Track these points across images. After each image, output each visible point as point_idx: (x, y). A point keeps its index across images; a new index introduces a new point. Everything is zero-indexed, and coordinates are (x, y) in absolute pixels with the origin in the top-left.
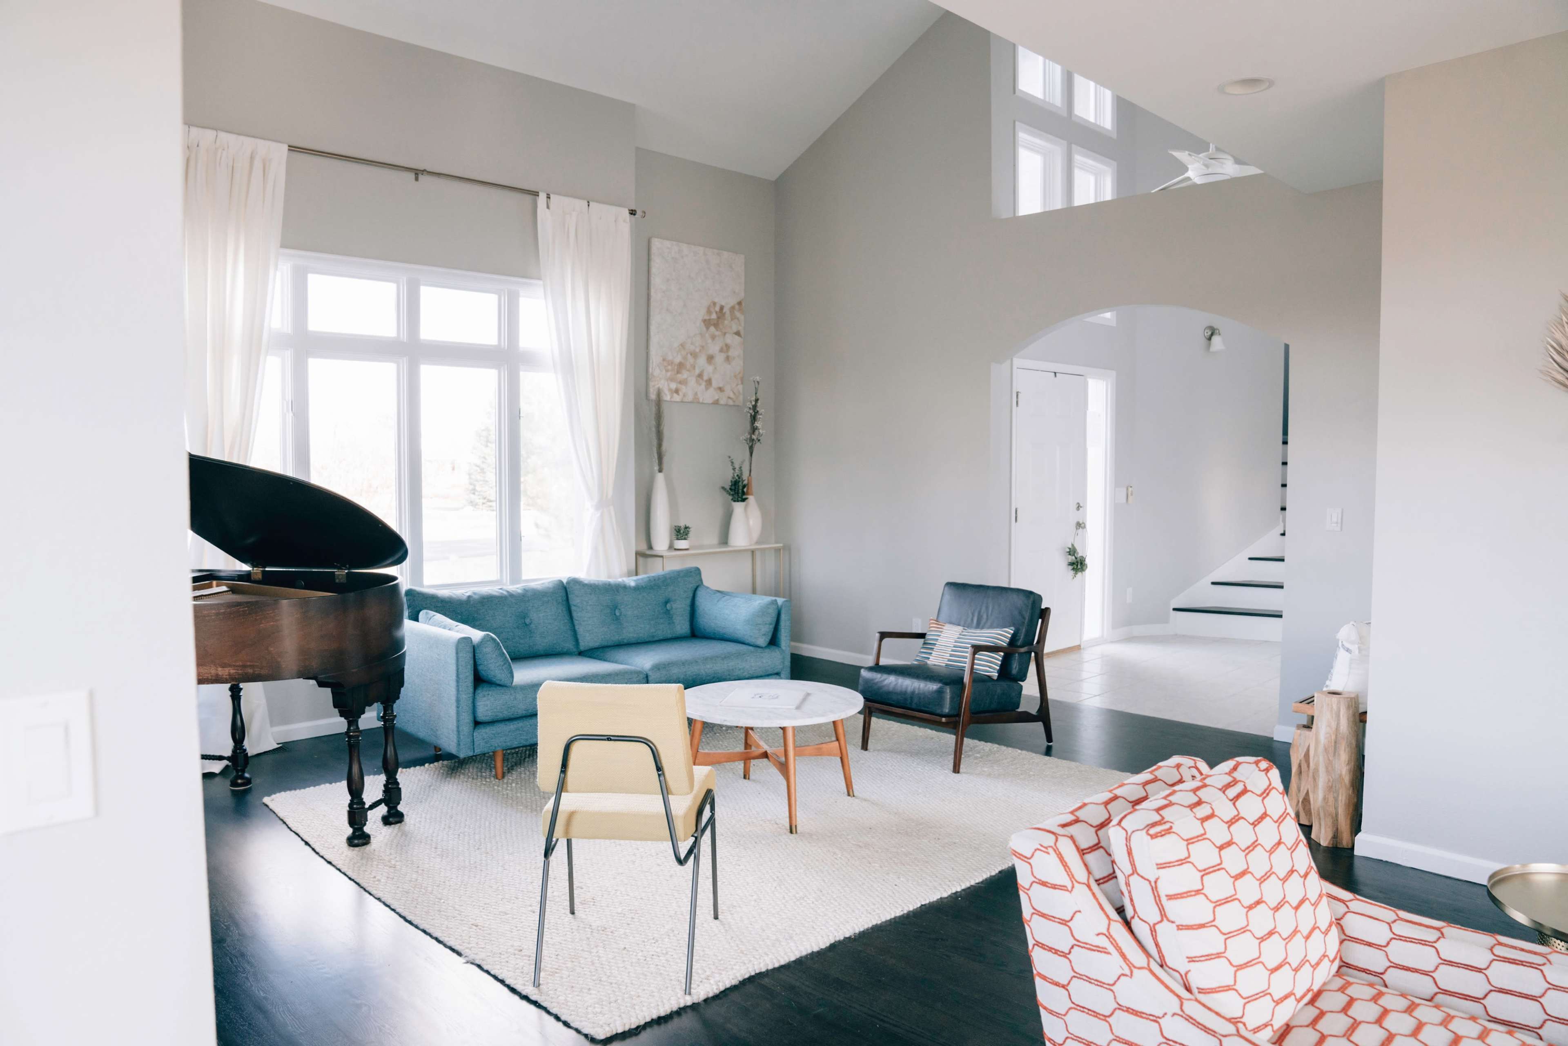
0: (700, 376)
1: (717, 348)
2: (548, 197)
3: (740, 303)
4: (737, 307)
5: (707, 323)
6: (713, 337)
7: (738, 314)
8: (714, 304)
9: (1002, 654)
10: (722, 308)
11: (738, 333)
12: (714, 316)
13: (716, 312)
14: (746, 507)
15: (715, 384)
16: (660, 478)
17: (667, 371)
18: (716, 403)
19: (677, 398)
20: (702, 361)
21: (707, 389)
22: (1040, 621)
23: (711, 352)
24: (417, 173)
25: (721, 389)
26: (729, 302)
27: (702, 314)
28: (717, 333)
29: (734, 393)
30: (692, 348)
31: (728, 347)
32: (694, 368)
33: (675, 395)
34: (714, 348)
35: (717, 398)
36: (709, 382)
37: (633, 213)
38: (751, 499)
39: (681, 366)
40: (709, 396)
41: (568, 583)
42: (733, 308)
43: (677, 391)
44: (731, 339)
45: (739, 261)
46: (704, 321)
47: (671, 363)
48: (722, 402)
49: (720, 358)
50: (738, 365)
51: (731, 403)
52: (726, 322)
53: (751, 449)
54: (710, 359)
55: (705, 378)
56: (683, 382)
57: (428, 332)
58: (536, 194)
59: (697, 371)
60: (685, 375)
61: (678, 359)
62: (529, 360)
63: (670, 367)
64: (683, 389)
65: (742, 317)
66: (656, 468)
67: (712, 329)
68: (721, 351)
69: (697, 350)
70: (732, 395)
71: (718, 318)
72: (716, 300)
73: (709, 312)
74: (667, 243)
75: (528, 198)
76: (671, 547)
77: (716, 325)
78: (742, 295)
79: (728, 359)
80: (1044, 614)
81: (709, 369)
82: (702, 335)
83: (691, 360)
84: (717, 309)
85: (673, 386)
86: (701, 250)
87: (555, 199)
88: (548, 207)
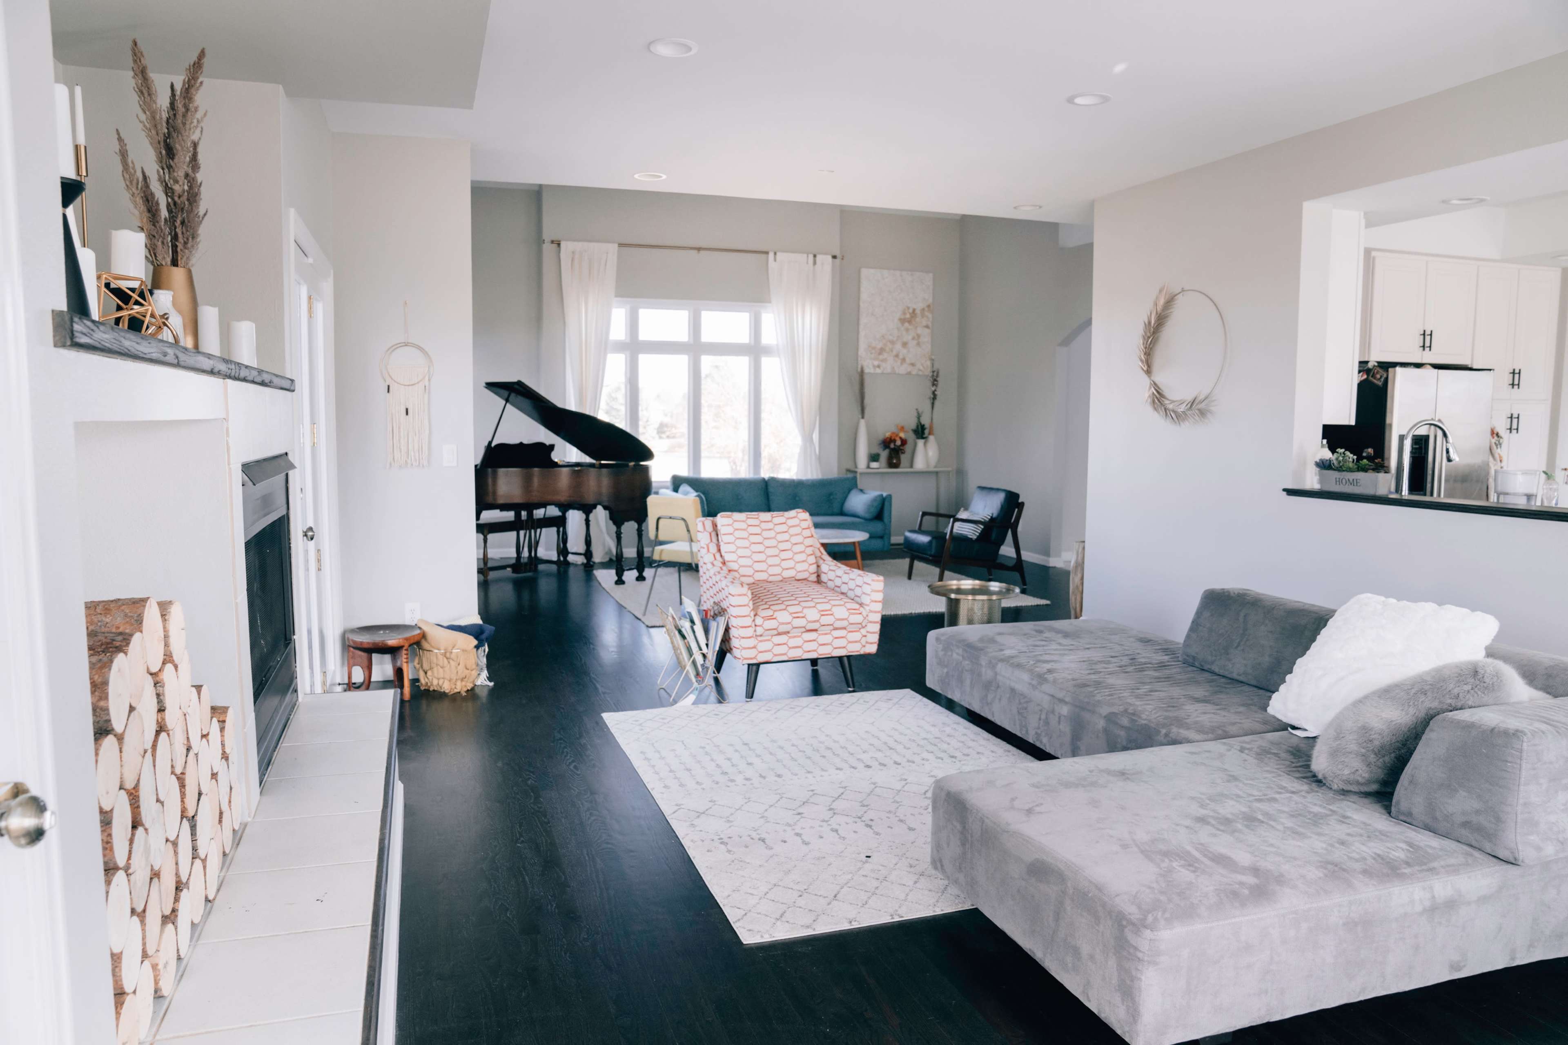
0: (897, 356)
1: (910, 337)
2: (775, 254)
3: (929, 306)
4: (926, 309)
5: (902, 321)
6: (907, 330)
7: (927, 313)
8: (908, 308)
9: (982, 527)
10: (914, 310)
11: (927, 327)
12: (908, 316)
13: (910, 314)
14: (925, 444)
15: (908, 361)
16: (862, 423)
17: (871, 353)
18: (909, 373)
19: (878, 371)
20: (898, 346)
21: (902, 364)
22: (1016, 510)
23: (905, 340)
24: (699, 249)
25: (913, 365)
26: (919, 306)
27: (898, 315)
28: (910, 327)
29: (924, 367)
30: (891, 338)
31: (919, 336)
32: (892, 351)
33: (877, 369)
34: (908, 337)
35: (909, 370)
36: (904, 360)
37: (834, 257)
38: (931, 438)
39: (882, 351)
40: (903, 369)
41: (769, 480)
42: (923, 309)
43: (879, 367)
44: (920, 331)
45: (928, 278)
46: (900, 319)
47: (874, 348)
48: (914, 373)
49: (912, 344)
50: (927, 348)
51: (920, 373)
52: (917, 319)
53: (933, 404)
54: (905, 345)
55: (901, 356)
56: (884, 360)
57: (706, 337)
58: (767, 253)
59: (894, 353)
60: (885, 355)
61: (879, 346)
62: (767, 351)
63: (873, 351)
64: (883, 365)
65: (930, 316)
66: (860, 416)
67: (906, 324)
68: (913, 339)
69: (895, 339)
70: (921, 368)
71: (912, 317)
72: (909, 305)
73: (904, 313)
74: (872, 271)
75: (764, 256)
76: (868, 467)
77: (910, 322)
78: (931, 300)
79: (918, 344)
80: (1021, 506)
81: (905, 351)
82: (898, 329)
83: (890, 346)
84: (911, 311)
85: (876, 363)
86: (898, 273)
87: (780, 255)
88: (775, 260)
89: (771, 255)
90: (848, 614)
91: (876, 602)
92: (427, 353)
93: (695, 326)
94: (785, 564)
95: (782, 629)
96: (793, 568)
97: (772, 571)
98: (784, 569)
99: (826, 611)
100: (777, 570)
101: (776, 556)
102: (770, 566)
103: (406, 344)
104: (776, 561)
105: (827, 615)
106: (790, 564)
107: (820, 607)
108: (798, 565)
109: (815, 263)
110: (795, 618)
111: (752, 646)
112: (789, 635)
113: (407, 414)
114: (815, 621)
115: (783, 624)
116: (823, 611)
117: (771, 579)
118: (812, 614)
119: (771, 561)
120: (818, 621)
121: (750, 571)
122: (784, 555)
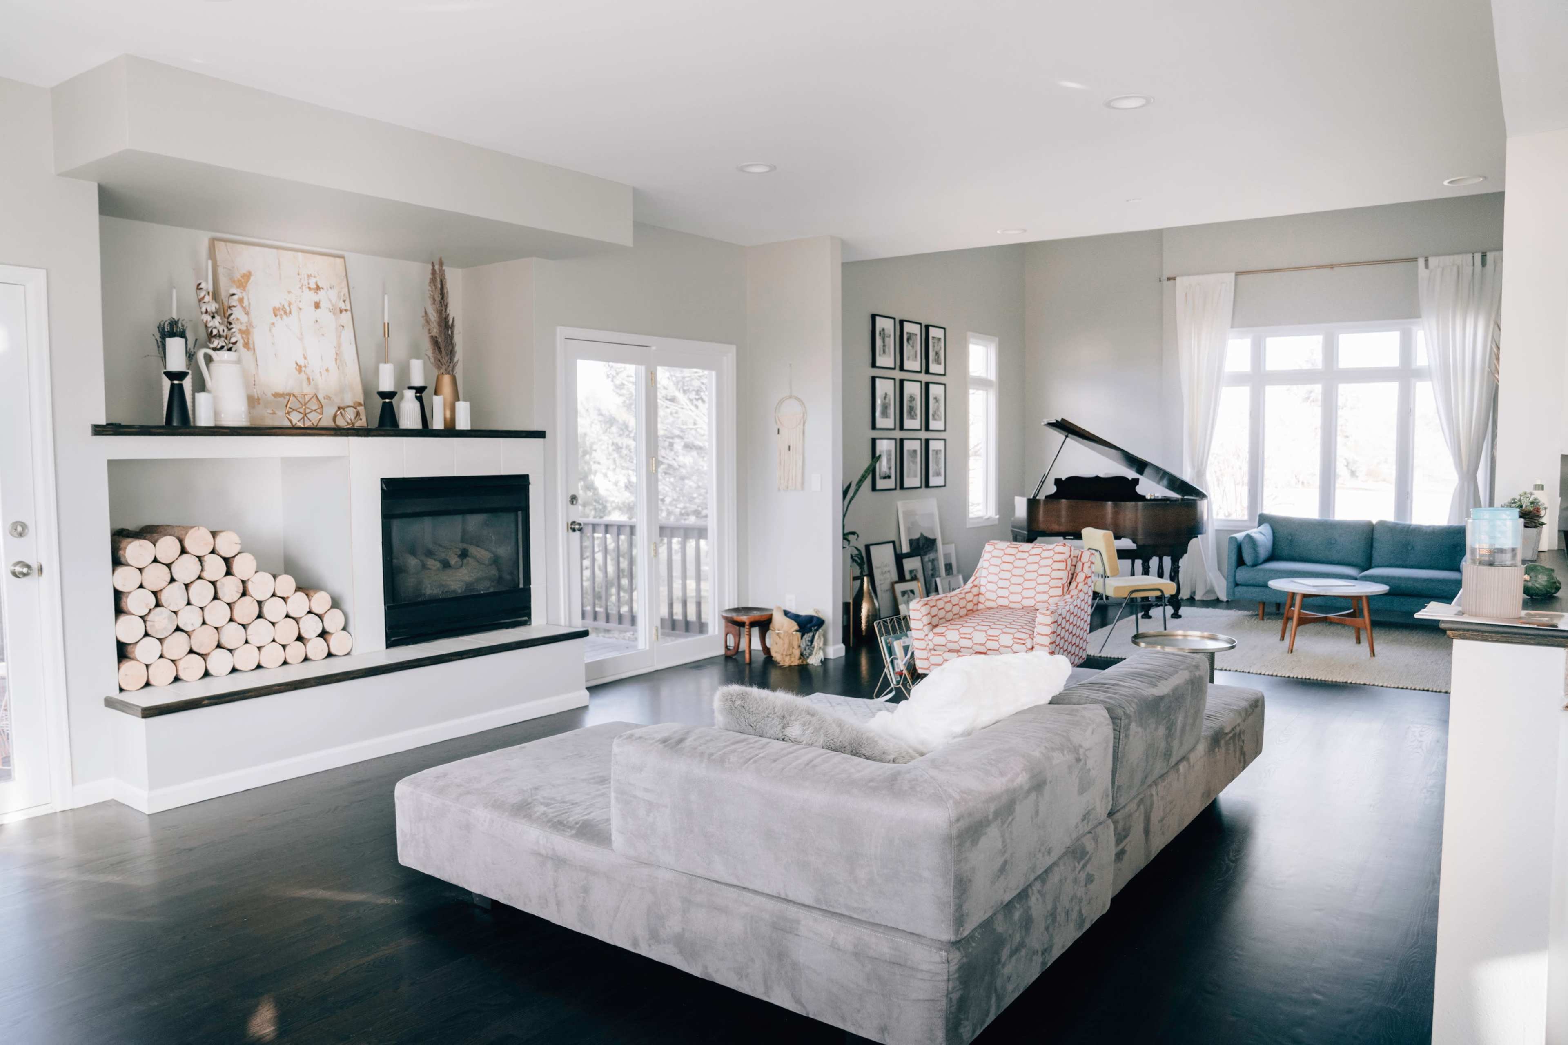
2: (1426, 259)
41: (1376, 524)
57: (1345, 362)
58: (1415, 259)
62: (1420, 374)
75: (1412, 264)
87: (1432, 261)
88: (1427, 267)
89: (1421, 262)
90: (1012, 642)
91: (1042, 635)
92: (802, 402)
93: (1330, 351)
94: (1026, 593)
95: (951, 646)
96: (1032, 598)
97: (1013, 598)
98: (1024, 598)
99: (994, 636)
100: (1018, 598)
101: (1020, 584)
102: (1012, 593)
103: (790, 397)
104: (1018, 589)
105: (993, 640)
106: (1031, 593)
107: (991, 632)
108: (1038, 595)
109: (1484, 263)
110: (962, 638)
111: (925, 657)
112: (960, 654)
113: (789, 450)
114: (980, 644)
115: (951, 642)
116: (990, 636)
117: (1012, 605)
118: (979, 637)
119: (1013, 589)
120: (983, 645)
121: (993, 597)
122: (1027, 585)
